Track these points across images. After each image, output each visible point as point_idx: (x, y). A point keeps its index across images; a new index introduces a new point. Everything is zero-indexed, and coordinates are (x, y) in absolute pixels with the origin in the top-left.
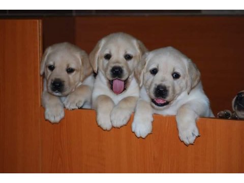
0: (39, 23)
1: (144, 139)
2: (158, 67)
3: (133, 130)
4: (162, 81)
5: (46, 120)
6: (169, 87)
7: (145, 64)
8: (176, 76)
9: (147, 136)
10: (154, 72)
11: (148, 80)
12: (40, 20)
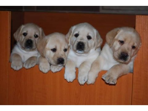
0: (9, 13)
1: (72, 82)
2: (79, 33)
3: (65, 78)
4: (81, 40)
5: (11, 68)
6: (85, 43)
7: (71, 33)
8: (89, 38)
9: (74, 81)
10: (77, 35)
11: (73, 41)
12: (10, 12)
